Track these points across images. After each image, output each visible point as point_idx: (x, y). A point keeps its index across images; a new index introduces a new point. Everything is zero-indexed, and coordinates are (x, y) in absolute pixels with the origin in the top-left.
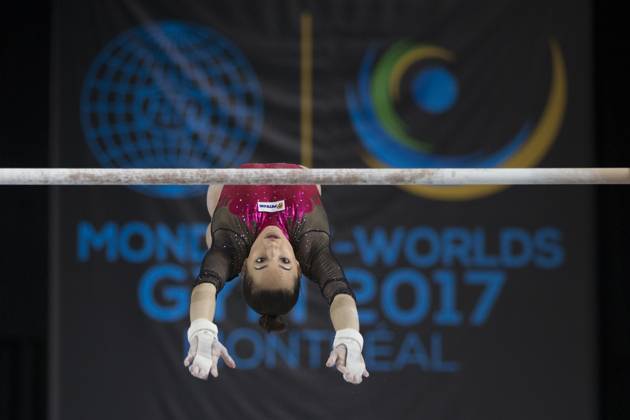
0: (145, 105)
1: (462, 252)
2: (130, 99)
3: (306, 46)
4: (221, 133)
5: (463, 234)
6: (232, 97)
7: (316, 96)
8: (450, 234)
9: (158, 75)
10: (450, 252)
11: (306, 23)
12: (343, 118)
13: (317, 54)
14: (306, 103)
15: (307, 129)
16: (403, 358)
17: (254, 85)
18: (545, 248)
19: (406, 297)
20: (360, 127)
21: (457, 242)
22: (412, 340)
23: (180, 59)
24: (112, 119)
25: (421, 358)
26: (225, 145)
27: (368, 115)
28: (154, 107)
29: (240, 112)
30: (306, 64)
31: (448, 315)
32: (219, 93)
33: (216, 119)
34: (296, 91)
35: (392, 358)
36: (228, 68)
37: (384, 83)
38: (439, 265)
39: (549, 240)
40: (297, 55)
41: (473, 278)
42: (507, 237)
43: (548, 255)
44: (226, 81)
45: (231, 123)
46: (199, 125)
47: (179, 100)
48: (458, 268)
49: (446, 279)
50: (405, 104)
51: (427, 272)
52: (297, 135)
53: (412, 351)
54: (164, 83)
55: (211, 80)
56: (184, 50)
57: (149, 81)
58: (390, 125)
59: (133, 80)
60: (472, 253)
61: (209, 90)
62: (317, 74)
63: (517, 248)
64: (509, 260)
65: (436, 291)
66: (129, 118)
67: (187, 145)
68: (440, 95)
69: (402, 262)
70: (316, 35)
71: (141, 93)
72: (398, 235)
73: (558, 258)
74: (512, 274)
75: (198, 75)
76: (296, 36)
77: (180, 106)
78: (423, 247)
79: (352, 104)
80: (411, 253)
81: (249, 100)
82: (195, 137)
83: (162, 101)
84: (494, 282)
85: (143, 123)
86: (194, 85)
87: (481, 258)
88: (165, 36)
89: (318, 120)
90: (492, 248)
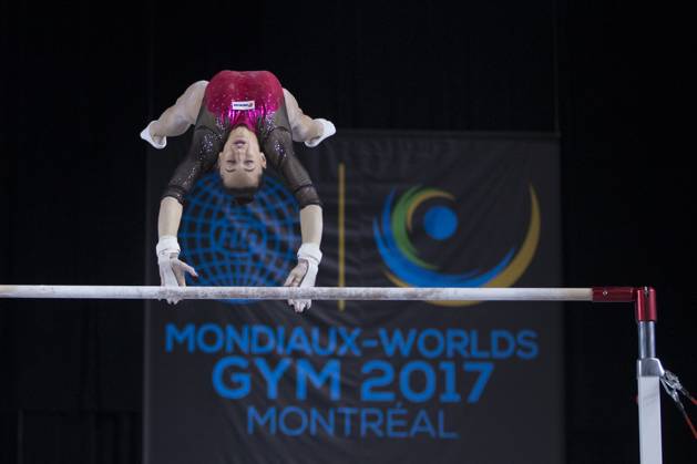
0: (218, 231)
1: (461, 347)
2: (206, 228)
3: (342, 188)
4: (275, 254)
5: (462, 333)
6: (285, 227)
7: (348, 226)
8: (451, 333)
10: (452, 347)
11: (341, 171)
12: (370, 244)
14: (341, 232)
15: (341, 252)
16: (415, 428)
18: (525, 345)
19: (418, 382)
20: (383, 251)
21: (458, 339)
22: (423, 414)
25: (429, 428)
27: (389, 241)
28: (224, 234)
30: (342, 201)
31: (451, 396)
32: (275, 224)
33: (272, 244)
34: (336, 223)
35: (407, 428)
36: (281, 205)
37: (401, 218)
38: (443, 357)
39: (527, 338)
41: (468, 367)
42: (495, 335)
43: (527, 350)
45: (282, 248)
46: (260, 249)
47: (243, 229)
48: (458, 359)
49: (448, 368)
50: (417, 233)
51: (434, 363)
52: (336, 257)
53: (422, 423)
55: (270, 214)
57: (221, 215)
58: (406, 250)
59: (209, 214)
60: (468, 348)
61: (266, 222)
62: (349, 210)
63: (503, 344)
64: (497, 354)
65: (441, 376)
66: (206, 243)
67: (249, 263)
68: (444, 226)
69: (415, 355)
70: (347, 181)
71: (214, 223)
72: (412, 334)
73: (534, 351)
74: (498, 363)
76: (335, 180)
78: (431, 343)
79: (376, 233)
80: (422, 348)
82: (256, 258)
83: (231, 230)
84: (486, 370)
85: (215, 247)
86: (255, 217)
87: (475, 353)
89: (349, 244)
90: (484, 344)
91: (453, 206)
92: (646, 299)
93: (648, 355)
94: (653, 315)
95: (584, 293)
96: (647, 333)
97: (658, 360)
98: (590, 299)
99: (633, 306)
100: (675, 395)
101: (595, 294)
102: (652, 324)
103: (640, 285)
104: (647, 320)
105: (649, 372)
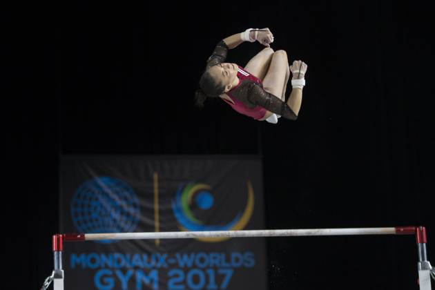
1: (217, 262)
2: (89, 206)
3: (156, 185)
4: (124, 218)
5: (217, 255)
7: (160, 203)
8: (212, 255)
9: (100, 197)
10: (212, 262)
11: (156, 176)
12: (171, 212)
13: (160, 188)
14: (156, 206)
15: (157, 216)
17: (136, 200)
18: (248, 260)
19: (196, 280)
20: (177, 215)
21: (215, 258)
23: (108, 191)
24: (83, 214)
26: (126, 223)
27: (180, 210)
28: (98, 209)
29: (132, 210)
30: (156, 191)
32: (123, 203)
33: (122, 213)
34: (152, 201)
36: (126, 194)
37: (185, 198)
38: (208, 267)
39: (249, 257)
40: (152, 188)
41: (221, 271)
42: (234, 255)
43: (249, 262)
44: (125, 199)
45: (128, 215)
46: (116, 215)
47: (108, 206)
48: (215, 268)
49: (211, 272)
50: (193, 206)
51: (204, 270)
52: (153, 219)
54: (103, 200)
56: (110, 187)
57: (97, 199)
58: (189, 215)
59: (90, 199)
60: (220, 262)
62: (161, 196)
63: (237, 260)
64: (235, 264)
65: (207, 277)
66: (90, 213)
67: (111, 224)
68: (207, 202)
69: (194, 266)
70: (160, 181)
71: (94, 204)
72: (192, 256)
73: (252, 263)
74: (235, 269)
75: (115, 197)
76: (152, 180)
78: (202, 260)
79: (174, 206)
80: (198, 263)
81: (135, 206)
82: (115, 220)
83: (102, 206)
84: (229, 273)
85: (94, 215)
86: (113, 200)
87: (224, 264)
88: (102, 182)
89: (161, 212)
90: (228, 260)
91: (211, 192)
92: (421, 232)
93: (423, 259)
94: (425, 240)
95: (391, 230)
96: (422, 248)
97: (429, 263)
98: (395, 233)
99: (414, 236)
101: (397, 231)
102: (424, 245)
103: (418, 225)
104: (422, 243)
105: (424, 268)
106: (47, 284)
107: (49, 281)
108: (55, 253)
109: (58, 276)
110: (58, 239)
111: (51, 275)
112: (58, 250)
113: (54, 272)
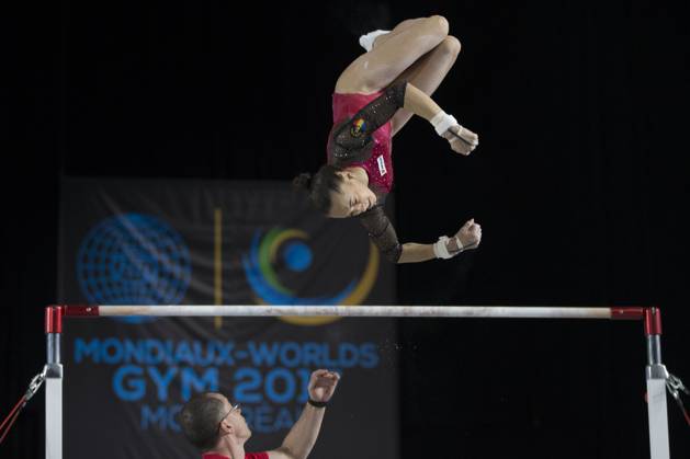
0: (117, 266)
1: (315, 358)
2: (108, 261)
3: (218, 229)
4: (165, 282)
5: (316, 347)
6: (172, 260)
7: (224, 259)
8: (307, 347)
10: (308, 358)
11: (218, 215)
12: (241, 274)
13: (224, 234)
14: (218, 264)
15: (218, 281)
16: (279, 424)
17: (185, 253)
18: (367, 355)
19: (280, 386)
20: (252, 279)
21: (312, 351)
22: (284, 412)
24: (96, 273)
26: (167, 290)
27: (256, 272)
28: (123, 266)
29: (177, 270)
30: (218, 239)
32: (164, 258)
33: (162, 274)
34: (212, 257)
35: (271, 424)
36: (169, 242)
37: (266, 252)
38: (301, 366)
39: (369, 351)
40: (212, 234)
42: (343, 348)
43: (368, 360)
44: (168, 251)
45: (171, 277)
46: (152, 278)
47: (138, 263)
48: (312, 368)
49: (305, 375)
50: (279, 265)
51: (294, 370)
52: (212, 284)
53: (284, 419)
54: (129, 252)
55: (160, 250)
56: (143, 231)
57: (120, 251)
58: (271, 279)
59: (110, 249)
60: (321, 358)
62: (225, 247)
63: (349, 355)
64: (344, 362)
65: (299, 382)
66: (107, 273)
67: (143, 291)
68: (301, 260)
69: (278, 364)
70: (224, 223)
71: (115, 257)
72: (276, 347)
73: (374, 361)
75: (151, 247)
76: (212, 223)
77: (140, 266)
78: (291, 355)
79: (246, 265)
80: (284, 359)
81: (182, 262)
82: (148, 286)
83: (128, 262)
85: (116, 277)
86: (147, 253)
87: (327, 362)
88: (128, 222)
89: (225, 274)
90: (334, 355)
91: (309, 243)
92: (653, 317)
93: (655, 361)
94: (659, 330)
95: (604, 312)
96: (654, 343)
97: (664, 367)
98: (609, 317)
99: (641, 323)
100: (675, 395)
101: (613, 313)
102: (658, 337)
103: (649, 306)
104: (654, 334)
105: (657, 375)
106: (34, 386)
107: (38, 382)
108: (50, 336)
109: (53, 374)
110: (55, 314)
111: (41, 371)
112: (54, 332)
113: (46, 368)
